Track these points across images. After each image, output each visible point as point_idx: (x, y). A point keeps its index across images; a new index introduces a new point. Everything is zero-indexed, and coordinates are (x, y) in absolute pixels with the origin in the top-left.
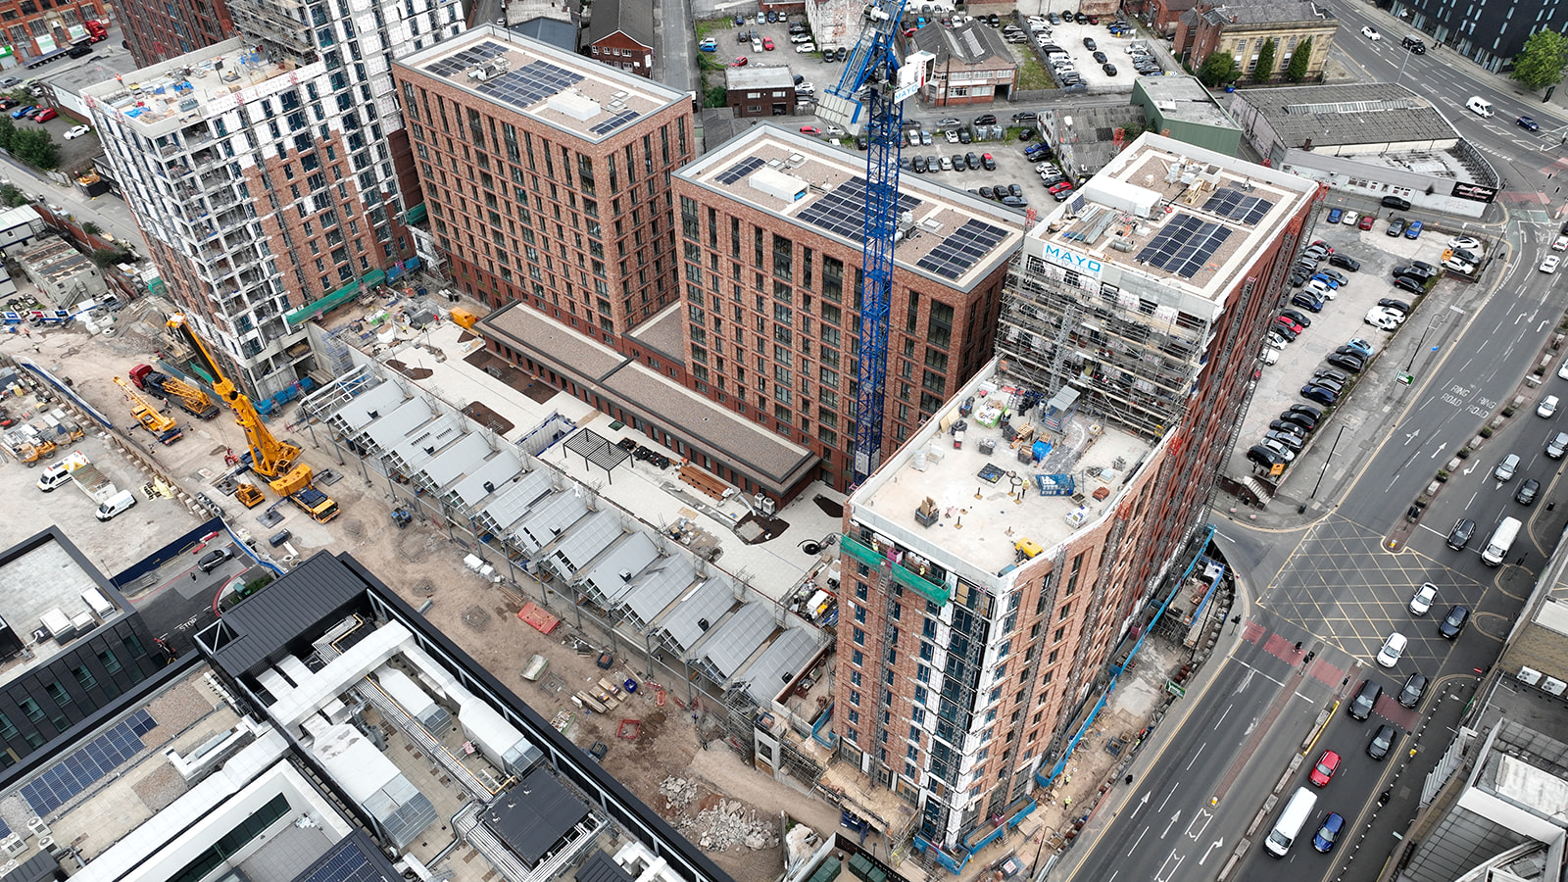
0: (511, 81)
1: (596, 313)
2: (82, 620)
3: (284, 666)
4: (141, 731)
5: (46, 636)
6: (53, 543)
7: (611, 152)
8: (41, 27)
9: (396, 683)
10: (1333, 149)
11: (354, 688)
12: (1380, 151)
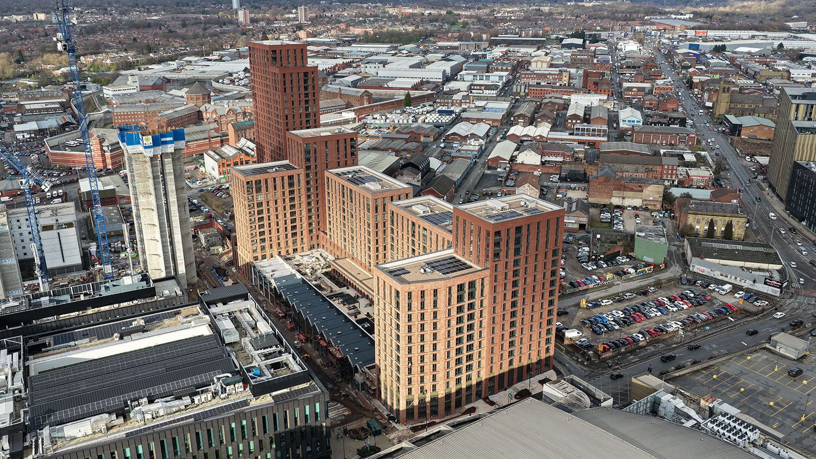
0: (359, 179)
2: (173, 294)
3: (217, 304)
4: (175, 314)
5: (163, 296)
9: (245, 315)
10: (717, 261)
11: (233, 312)
12: (741, 265)
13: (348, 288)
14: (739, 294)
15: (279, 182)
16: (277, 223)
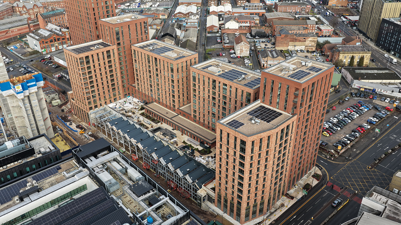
0: (158, 50)
1: (172, 103)
2: (48, 150)
3: (91, 158)
4: (58, 169)
5: (40, 152)
6: (43, 137)
7: (178, 63)
8: (53, 46)
9: (115, 164)
10: (367, 81)
11: (105, 163)
12: (380, 82)
13: (162, 123)
14: (388, 100)
15: (101, 56)
16: (102, 83)
